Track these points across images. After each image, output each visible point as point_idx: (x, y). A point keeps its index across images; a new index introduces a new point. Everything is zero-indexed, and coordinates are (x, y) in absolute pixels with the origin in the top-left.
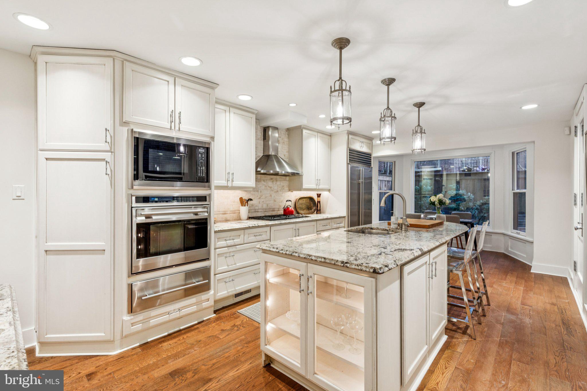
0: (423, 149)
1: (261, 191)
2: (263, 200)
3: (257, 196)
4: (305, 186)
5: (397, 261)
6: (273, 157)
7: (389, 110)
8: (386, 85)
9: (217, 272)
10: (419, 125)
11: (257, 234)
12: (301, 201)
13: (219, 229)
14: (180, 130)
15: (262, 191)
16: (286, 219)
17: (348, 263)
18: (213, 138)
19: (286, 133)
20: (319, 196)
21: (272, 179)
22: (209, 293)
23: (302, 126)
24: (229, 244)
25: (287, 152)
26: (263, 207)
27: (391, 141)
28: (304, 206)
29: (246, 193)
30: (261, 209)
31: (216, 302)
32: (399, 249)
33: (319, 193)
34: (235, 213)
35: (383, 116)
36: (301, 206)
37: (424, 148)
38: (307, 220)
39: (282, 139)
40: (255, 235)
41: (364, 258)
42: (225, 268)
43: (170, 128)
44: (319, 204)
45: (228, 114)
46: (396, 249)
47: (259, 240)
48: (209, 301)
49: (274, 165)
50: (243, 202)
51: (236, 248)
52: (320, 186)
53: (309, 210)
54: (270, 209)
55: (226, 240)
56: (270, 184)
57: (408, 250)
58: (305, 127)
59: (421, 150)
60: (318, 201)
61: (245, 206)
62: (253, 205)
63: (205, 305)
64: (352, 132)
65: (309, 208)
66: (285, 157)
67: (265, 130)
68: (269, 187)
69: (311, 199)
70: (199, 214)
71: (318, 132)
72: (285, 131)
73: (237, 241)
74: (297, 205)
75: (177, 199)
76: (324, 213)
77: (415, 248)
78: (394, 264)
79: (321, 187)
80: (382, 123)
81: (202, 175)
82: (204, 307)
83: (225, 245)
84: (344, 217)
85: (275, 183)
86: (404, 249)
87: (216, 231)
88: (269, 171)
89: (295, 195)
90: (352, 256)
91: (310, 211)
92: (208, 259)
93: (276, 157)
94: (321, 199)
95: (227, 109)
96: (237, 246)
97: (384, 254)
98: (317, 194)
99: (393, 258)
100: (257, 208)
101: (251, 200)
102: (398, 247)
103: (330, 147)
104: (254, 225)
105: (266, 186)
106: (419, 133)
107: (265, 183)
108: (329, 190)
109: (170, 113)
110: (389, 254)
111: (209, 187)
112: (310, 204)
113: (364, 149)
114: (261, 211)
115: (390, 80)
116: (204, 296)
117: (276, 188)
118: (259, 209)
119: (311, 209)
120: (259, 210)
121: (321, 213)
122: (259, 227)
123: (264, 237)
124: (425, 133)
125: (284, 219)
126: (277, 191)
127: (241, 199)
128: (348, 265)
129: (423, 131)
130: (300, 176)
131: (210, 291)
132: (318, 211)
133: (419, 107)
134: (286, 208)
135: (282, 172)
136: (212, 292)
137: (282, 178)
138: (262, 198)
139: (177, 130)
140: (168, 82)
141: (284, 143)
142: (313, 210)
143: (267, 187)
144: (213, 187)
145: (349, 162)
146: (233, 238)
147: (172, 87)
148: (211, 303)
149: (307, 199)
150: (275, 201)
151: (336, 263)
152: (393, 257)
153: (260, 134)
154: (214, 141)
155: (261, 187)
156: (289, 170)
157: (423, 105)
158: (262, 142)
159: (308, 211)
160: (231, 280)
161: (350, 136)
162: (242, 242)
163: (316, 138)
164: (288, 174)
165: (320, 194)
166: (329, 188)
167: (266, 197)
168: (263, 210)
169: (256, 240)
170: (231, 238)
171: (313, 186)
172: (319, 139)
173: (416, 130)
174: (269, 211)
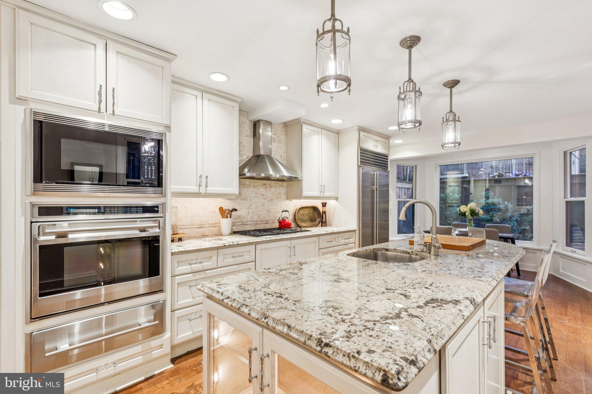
0: (457, 143)
1: (250, 199)
2: (252, 210)
3: (246, 206)
4: (305, 193)
5: (434, 341)
6: (266, 157)
7: (412, 83)
8: (407, 48)
9: (176, 307)
10: (451, 111)
11: (237, 255)
12: (301, 212)
13: (180, 250)
14: (115, 114)
15: (252, 200)
16: (278, 234)
17: (331, 346)
18: (168, 127)
19: (283, 129)
20: (324, 205)
21: (264, 185)
22: (162, 337)
23: (302, 120)
24: (195, 270)
25: (284, 152)
26: (252, 218)
27: (415, 127)
28: (306, 218)
29: (228, 201)
30: (250, 221)
31: (173, 348)
32: (433, 300)
33: (324, 201)
34: (215, 226)
35: (402, 91)
36: (302, 217)
37: (459, 141)
38: (306, 235)
39: (278, 137)
40: (233, 256)
41: (366, 328)
42: (189, 300)
43: (98, 110)
44: (324, 215)
45: (199, 100)
46: (428, 298)
47: (239, 262)
48: (162, 348)
49: (267, 167)
50: (224, 213)
51: (206, 274)
52: (324, 193)
53: (312, 222)
54: (262, 221)
55: (190, 264)
56: (262, 190)
57: (450, 302)
58: (305, 121)
59: (454, 143)
60: (323, 212)
61: (227, 217)
62: (239, 217)
63: (156, 353)
64: (364, 128)
65: (312, 220)
66: (282, 159)
67: (256, 125)
68: (261, 194)
69: (315, 209)
70: (147, 230)
71: (322, 128)
72: (281, 126)
73: (206, 264)
74: (296, 216)
75: (111, 210)
76: (330, 225)
77: (461, 298)
78: (429, 351)
79: (326, 194)
80: (401, 102)
81: (150, 177)
82: (154, 356)
83: (190, 271)
84: (354, 231)
85: (268, 189)
86: (442, 300)
87: (175, 252)
88: (260, 175)
89: (293, 205)
90: (343, 321)
91: (314, 223)
92: (161, 291)
93: (270, 157)
94: (327, 209)
95: (199, 94)
96: (207, 272)
97: (406, 313)
98: (322, 203)
99: (425, 330)
100: (244, 220)
101: (235, 210)
102: (429, 294)
103: (338, 146)
104: (232, 244)
105: (257, 194)
106: (451, 121)
107: (255, 190)
108: (337, 199)
109: (98, 89)
110: (417, 317)
111: (163, 194)
112: (314, 215)
113: (380, 149)
114: (250, 224)
115: (413, 39)
116: (155, 342)
117: (270, 195)
118: (247, 221)
119: (315, 221)
120: (248, 223)
121: (326, 226)
122: (238, 245)
123: (247, 257)
124: (459, 121)
125: (276, 234)
126: (272, 200)
127: (221, 209)
128: (330, 351)
129: (457, 119)
130: (300, 180)
131: (164, 333)
132: (324, 223)
133: (451, 87)
134: (282, 220)
135: (275, 175)
136: (167, 335)
137: (277, 183)
138: (251, 208)
139: (110, 114)
140: (95, 45)
141: (280, 141)
142: (317, 222)
143: (259, 194)
144: (169, 194)
145: (361, 164)
146: (202, 260)
147: (101, 52)
148: (167, 349)
149: (309, 209)
150: (269, 211)
151: (308, 342)
152: (424, 325)
153: (249, 130)
154: (170, 131)
155: (250, 194)
156: (286, 173)
157: (457, 84)
158: (252, 140)
159: (311, 224)
160: (198, 316)
161: (362, 134)
162: (215, 266)
163: (320, 136)
164: (284, 178)
165: (326, 203)
166: (336, 196)
167: (257, 207)
168: (252, 222)
169: (235, 263)
170: (199, 261)
171: (317, 194)
172: (323, 137)
173: (447, 118)
174: (261, 223)
